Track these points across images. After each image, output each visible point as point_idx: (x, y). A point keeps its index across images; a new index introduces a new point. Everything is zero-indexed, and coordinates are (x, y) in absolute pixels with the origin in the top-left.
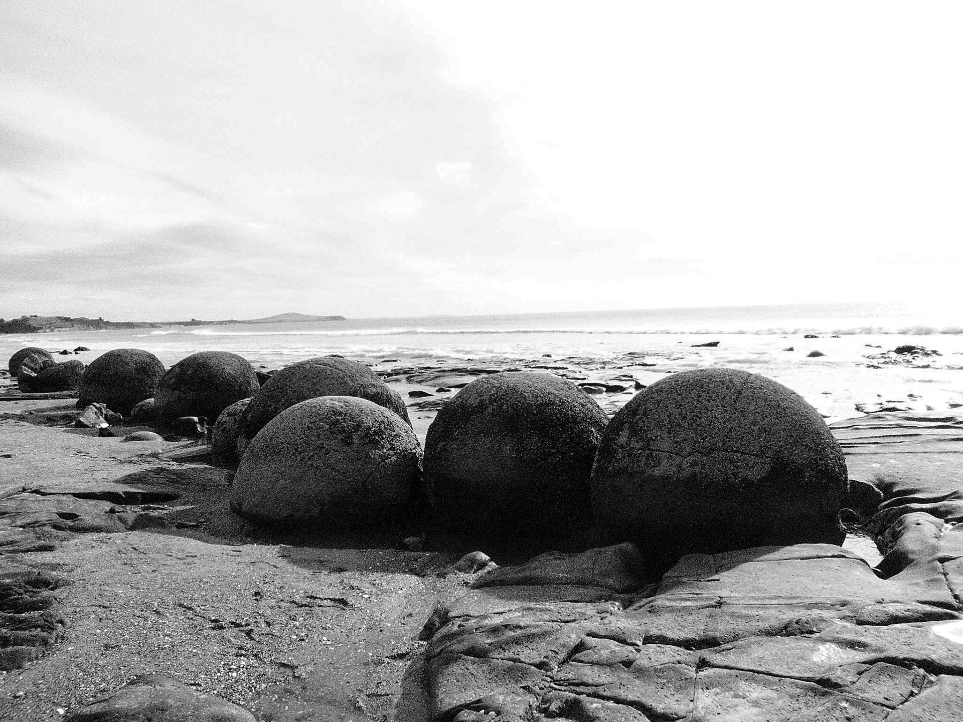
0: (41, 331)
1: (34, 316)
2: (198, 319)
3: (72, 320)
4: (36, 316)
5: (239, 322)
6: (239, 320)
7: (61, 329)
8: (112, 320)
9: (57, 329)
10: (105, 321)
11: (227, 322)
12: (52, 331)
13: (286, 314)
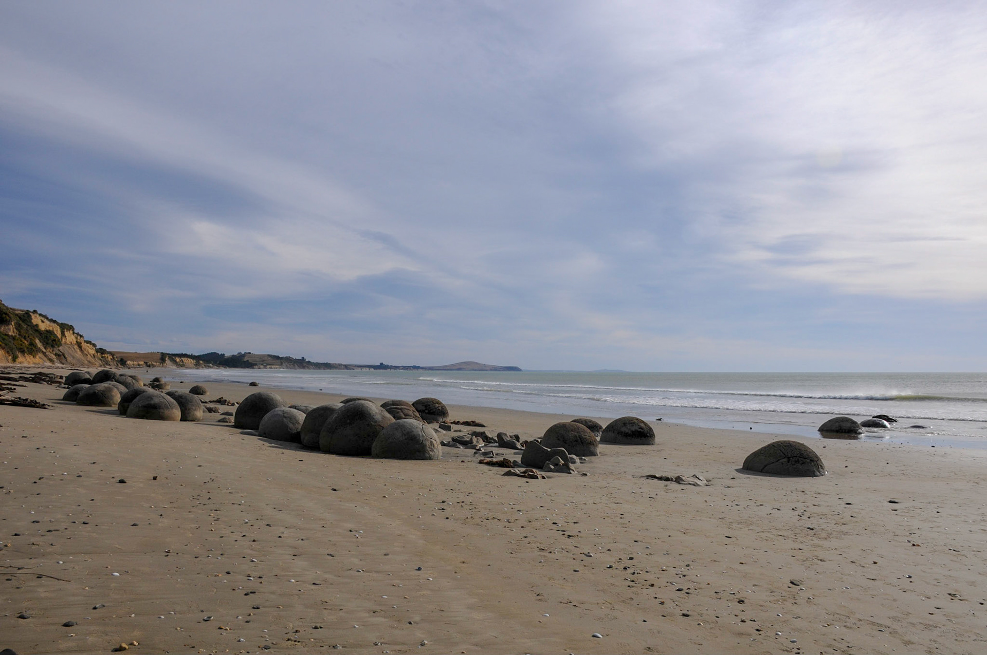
0: (256, 367)
1: (248, 353)
2: (385, 363)
3: (282, 358)
4: (250, 353)
5: (422, 368)
6: (421, 366)
7: (273, 367)
8: (314, 360)
9: (269, 366)
10: (307, 360)
11: (411, 368)
12: (265, 367)
13: (465, 363)
